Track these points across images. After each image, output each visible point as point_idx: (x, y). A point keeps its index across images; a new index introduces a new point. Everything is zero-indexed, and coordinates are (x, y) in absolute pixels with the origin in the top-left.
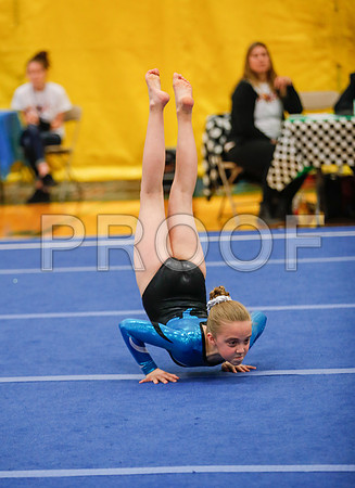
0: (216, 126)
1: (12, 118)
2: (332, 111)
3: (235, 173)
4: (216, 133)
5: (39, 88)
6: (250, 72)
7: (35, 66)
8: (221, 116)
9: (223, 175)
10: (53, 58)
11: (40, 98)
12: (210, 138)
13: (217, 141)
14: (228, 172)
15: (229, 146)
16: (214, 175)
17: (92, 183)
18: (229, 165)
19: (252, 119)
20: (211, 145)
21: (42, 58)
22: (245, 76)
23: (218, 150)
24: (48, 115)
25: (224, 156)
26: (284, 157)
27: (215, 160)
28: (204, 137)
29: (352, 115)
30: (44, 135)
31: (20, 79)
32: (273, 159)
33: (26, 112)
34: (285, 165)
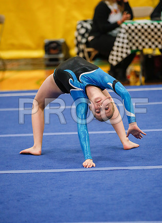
0: (82, 27)
2: (149, 18)
3: (93, 54)
4: (83, 31)
8: (86, 21)
9: (86, 55)
12: (79, 34)
13: (83, 36)
14: (89, 53)
16: (81, 55)
17: (11, 60)
18: (90, 50)
20: (80, 38)
23: (84, 41)
26: (120, 45)
27: (82, 47)
28: (76, 34)
29: (160, 20)
34: (120, 49)
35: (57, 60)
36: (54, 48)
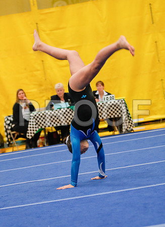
0: (8, 120)
4: (8, 122)
8: (10, 116)
12: (6, 124)
13: (9, 125)
14: (14, 135)
15: (13, 126)
16: (9, 136)
18: (14, 132)
20: (7, 126)
23: (10, 128)
26: (32, 126)
27: (9, 131)
28: (4, 124)
32: (28, 127)
34: (32, 129)
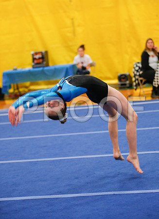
0: (137, 66)
1: (74, 66)
3: (144, 81)
4: (137, 68)
5: (82, 56)
6: (147, 48)
7: (81, 49)
8: (139, 63)
9: (140, 82)
10: (86, 47)
11: (82, 60)
12: (135, 70)
13: (137, 71)
14: (141, 81)
15: (141, 72)
16: (137, 82)
18: (141, 79)
19: (148, 63)
21: (82, 47)
22: (146, 49)
23: (138, 74)
24: (85, 65)
25: (140, 76)
26: (158, 75)
27: (137, 77)
28: (133, 70)
30: (84, 71)
31: (76, 54)
33: (78, 64)
35: (125, 84)
36: (124, 78)
